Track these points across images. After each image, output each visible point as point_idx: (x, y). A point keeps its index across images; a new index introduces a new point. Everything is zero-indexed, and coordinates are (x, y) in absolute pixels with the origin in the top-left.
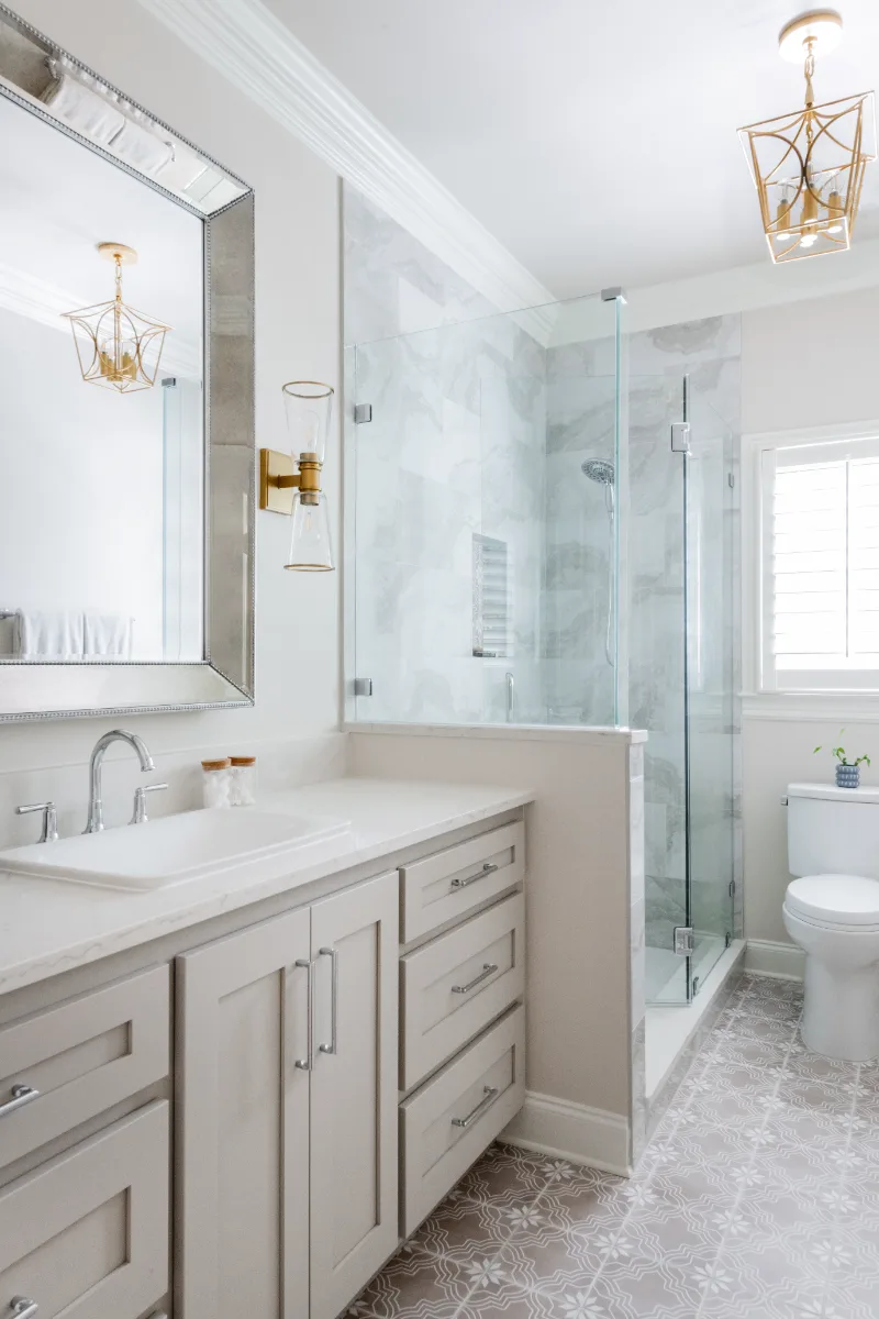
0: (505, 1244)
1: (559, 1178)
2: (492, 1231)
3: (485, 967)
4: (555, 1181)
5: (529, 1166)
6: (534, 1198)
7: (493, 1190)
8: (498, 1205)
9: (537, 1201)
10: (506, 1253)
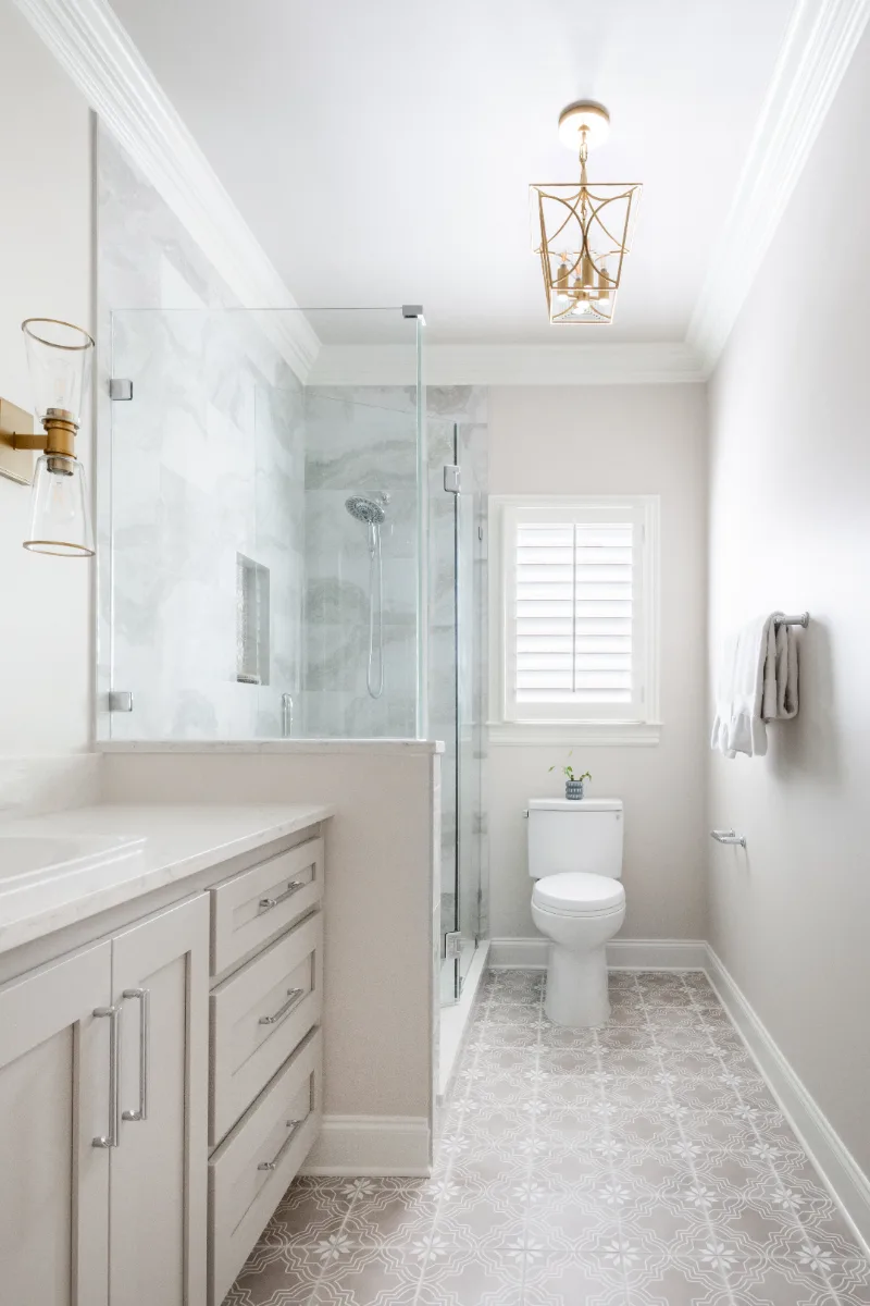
0: (317, 1282)
1: (361, 1196)
2: (300, 1273)
3: (289, 993)
4: (359, 1200)
5: (328, 1194)
6: (339, 1224)
7: (294, 1230)
8: (303, 1243)
9: (342, 1227)
10: (322, 1293)
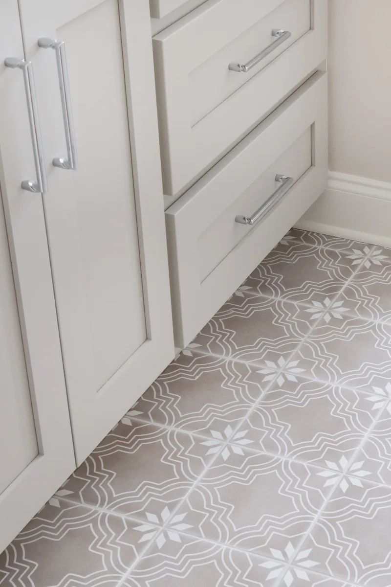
0: (303, 339)
1: (368, 265)
2: (288, 327)
3: (273, 34)
4: (364, 268)
6: (336, 289)
7: (288, 284)
8: (295, 298)
9: (341, 291)
10: (306, 350)
